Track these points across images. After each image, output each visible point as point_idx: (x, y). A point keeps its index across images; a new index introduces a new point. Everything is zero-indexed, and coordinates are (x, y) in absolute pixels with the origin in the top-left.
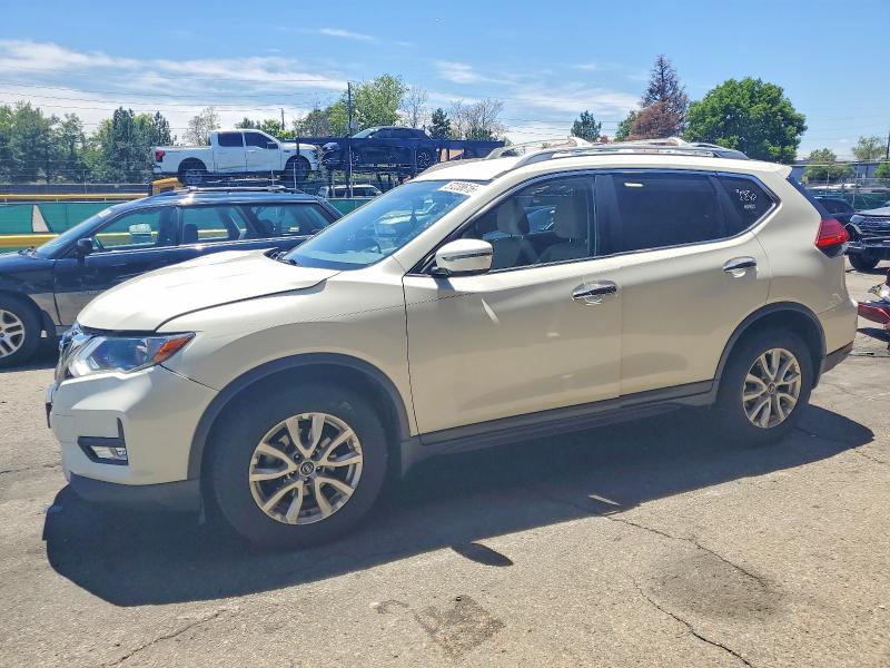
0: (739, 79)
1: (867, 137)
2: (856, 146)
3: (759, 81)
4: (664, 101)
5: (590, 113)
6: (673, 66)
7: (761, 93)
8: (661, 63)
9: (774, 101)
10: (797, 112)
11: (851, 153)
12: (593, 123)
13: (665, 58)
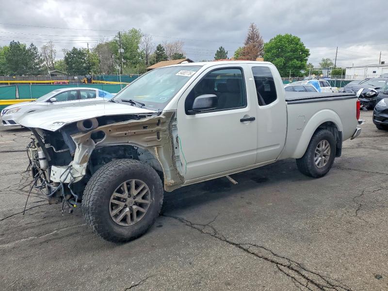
0: (283, 35)
1: (325, 58)
2: (321, 62)
3: (291, 35)
4: (254, 42)
5: (223, 47)
6: (257, 28)
7: (292, 40)
8: (252, 26)
9: (297, 44)
10: (306, 48)
11: (319, 65)
12: (224, 52)
13: (254, 24)
